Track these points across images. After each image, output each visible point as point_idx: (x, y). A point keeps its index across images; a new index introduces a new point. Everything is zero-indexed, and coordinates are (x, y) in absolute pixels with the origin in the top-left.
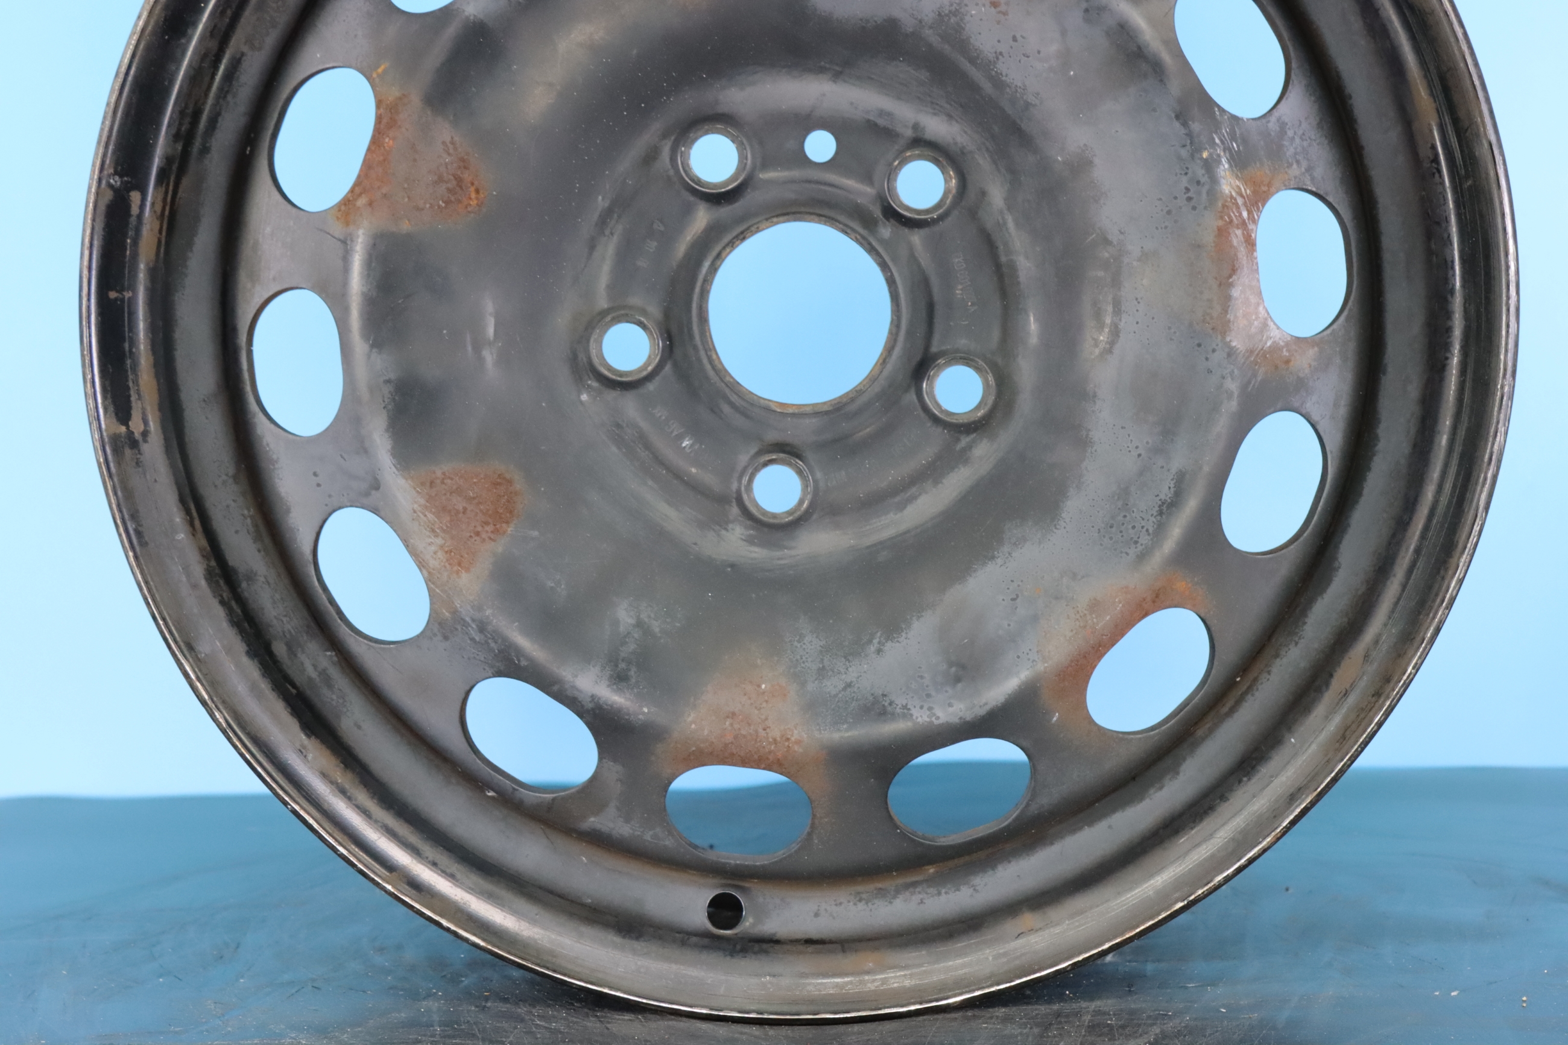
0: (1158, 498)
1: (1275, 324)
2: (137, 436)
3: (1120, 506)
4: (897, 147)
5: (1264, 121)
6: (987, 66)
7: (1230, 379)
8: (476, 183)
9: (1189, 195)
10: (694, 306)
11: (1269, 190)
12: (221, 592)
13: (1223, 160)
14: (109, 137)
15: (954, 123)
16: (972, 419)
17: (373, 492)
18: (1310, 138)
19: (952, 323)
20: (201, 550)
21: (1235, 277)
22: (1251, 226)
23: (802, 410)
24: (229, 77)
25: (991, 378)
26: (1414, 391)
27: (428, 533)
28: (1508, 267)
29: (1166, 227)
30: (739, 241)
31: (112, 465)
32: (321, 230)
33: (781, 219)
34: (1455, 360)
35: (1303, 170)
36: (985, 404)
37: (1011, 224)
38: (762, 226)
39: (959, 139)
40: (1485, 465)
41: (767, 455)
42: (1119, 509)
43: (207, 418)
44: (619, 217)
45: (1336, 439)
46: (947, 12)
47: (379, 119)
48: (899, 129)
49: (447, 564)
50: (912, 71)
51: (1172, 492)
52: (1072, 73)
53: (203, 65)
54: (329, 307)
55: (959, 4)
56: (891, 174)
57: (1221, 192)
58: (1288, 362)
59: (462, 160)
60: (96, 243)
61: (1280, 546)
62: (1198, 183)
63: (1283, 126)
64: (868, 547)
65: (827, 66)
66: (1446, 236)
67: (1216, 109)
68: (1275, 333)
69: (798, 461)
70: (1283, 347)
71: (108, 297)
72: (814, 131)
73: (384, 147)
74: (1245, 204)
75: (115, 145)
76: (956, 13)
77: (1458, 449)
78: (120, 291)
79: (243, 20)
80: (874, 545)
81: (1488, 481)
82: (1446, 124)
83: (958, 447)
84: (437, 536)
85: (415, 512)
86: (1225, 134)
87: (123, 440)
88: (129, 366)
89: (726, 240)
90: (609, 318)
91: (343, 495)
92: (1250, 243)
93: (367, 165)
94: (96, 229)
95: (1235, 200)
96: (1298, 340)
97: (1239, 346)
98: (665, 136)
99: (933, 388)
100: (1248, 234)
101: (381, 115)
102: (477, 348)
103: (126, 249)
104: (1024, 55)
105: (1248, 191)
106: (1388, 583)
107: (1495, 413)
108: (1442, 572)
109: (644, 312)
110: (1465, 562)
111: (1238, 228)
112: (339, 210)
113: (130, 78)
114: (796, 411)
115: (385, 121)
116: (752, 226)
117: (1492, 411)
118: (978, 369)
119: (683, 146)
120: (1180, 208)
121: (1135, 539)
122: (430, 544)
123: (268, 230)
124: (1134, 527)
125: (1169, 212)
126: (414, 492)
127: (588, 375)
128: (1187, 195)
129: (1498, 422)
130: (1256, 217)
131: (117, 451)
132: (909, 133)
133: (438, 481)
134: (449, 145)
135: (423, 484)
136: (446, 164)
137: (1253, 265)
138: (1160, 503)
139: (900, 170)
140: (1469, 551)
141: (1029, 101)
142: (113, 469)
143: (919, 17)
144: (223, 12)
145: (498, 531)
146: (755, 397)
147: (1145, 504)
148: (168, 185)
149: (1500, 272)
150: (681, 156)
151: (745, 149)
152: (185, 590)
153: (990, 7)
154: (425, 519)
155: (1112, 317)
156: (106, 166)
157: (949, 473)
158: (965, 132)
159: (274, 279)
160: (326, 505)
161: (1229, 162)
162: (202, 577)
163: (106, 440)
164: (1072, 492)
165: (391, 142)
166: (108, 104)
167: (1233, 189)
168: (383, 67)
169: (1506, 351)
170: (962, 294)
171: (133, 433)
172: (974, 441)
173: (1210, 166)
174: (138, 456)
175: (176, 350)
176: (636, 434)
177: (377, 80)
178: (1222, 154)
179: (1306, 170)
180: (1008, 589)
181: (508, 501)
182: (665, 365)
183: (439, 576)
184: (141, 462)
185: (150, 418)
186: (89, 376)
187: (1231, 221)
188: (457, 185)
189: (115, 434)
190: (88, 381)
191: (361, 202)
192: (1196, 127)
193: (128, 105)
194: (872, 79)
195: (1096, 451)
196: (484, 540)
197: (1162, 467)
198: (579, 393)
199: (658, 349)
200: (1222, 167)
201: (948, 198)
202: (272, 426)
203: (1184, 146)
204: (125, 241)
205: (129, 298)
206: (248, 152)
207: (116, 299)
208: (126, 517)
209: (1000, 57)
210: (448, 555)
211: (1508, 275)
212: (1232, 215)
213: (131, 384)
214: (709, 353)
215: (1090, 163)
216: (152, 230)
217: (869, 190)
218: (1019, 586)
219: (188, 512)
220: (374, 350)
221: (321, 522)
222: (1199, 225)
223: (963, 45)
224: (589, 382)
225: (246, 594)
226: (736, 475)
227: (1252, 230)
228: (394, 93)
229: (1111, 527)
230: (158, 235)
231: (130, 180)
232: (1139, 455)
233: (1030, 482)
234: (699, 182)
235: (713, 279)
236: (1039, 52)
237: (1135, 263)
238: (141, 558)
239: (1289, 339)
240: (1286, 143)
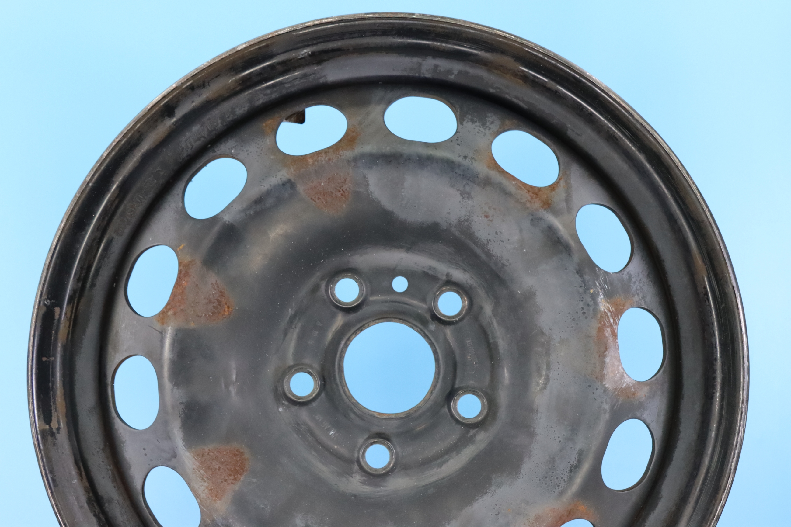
0: (570, 463)
1: (627, 375)
2: (54, 430)
3: (550, 467)
4: (438, 285)
5: (621, 274)
6: (483, 247)
7: (605, 403)
8: (228, 303)
9: (584, 311)
10: (337, 363)
11: (623, 308)
12: (94, 510)
13: (600, 294)
14: (45, 281)
15: (466, 273)
16: (476, 421)
17: (173, 459)
18: (643, 282)
19: (465, 373)
20: (85, 488)
21: (607, 352)
22: (615, 327)
23: (390, 416)
24: (106, 249)
25: (485, 401)
26: (698, 408)
27: (200, 480)
28: (743, 349)
29: (572, 327)
30: (359, 332)
31: (41, 445)
32: (150, 326)
33: (380, 320)
34: (718, 394)
35: (641, 298)
36: (483, 414)
37: (495, 324)
38: (370, 324)
39: (469, 281)
40: (734, 447)
41: (372, 440)
42: (550, 469)
43: (90, 419)
44: (299, 319)
45: (659, 433)
46: (463, 220)
47: (180, 272)
48: (439, 276)
49: (210, 496)
50: (447, 248)
51: (577, 461)
52: (525, 250)
53: (93, 244)
54: (153, 365)
55: (469, 216)
56: (435, 299)
57: (600, 310)
58: (634, 394)
59: (221, 292)
60: (37, 333)
61: (631, 487)
62: (588, 305)
63: (630, 276)
64: (424, 486)
65: (403, 245)
66: (712, 332)
67: (597, 268)
68: (627, 380)
69: (388, 442)
70: (632, 387)
71: (42, 360)
72: (397, 276)
73: (182, 286)
74: (612, 315)
75: (48, 284)
76: (467, 220)
77: (720, 438)
78: (49, 357)
79: (113, 221)
80: (427, 485)
81: (736, 456)
82: (711, 277)
83: (469, 435)
84: (205, 481)
85: (194, 469)
86: (601, 281)
87: (47, 432)
88: (51, 395)
89: (352, 331)
90: (293, 370)
91: (158, 460)
92: (614, 335)
93: (174, 295)
94: (37, 326)
95: (607, 314)
96: (639, 382)
97: (609, 387)
98: (322, 279)
99: (456, 406)
100: (613, 330)
101: (181, 270)
102: (227, 386)
103: (51, 337)
104: (501, 241)
105: (613, 309)
106: (687, 507)
107: (739, 421)
108: (713, 501)
109: (311, 367)
110: (725, 497)
111: (608, 328)
112: (159, 317)
113: (57, 251)
114: (387, 417)
115: (183, 272)
116: (366, 324)
117: (737, 421)
118: (479, 396)
119: (332, 284)
120: (579, 317)
121: (558, 484)
122: (201, 486)
123: (123, 325)
124: (557, 478)
125: (574, 320)
126: (194, 459)
127: (283, 398)
128: (582, 311)
129: (740, 426)
130: (617, 322)
131: (43, 438)
132: (444, 278)
133: (206, 454)
134: (215, 285)
135: (198, 455)
136: (213, 294)
137: (616, 346)
138: (570, 466)
139: (440, 297)
140: (727, 492)
141: (504, 263)
142: (42, 447)
143: (449, 222)
144: (104, 218)
145: (236, 479)
146: (367, 410)
147: (563, 467)
148: (74, 303)
149: (739, 350)
150: (331, 289)
151: (363, 286)
152: (76, 508)
153: (484, 218)
154: (199, 473)
155: (546, 372)
156: (43, 295)
157: (464, 448)
158: (473, 278)
159: (126, 350)
160: (149, 465)
161: (603, 295)
162: (85, 502)
163: (39, 432)
164: (526, 460)
165: (186, 283)
166: (45, 265)
167: (606, 308)
168: (182, 246)
169: (743, 390)
170: (470, 358)
171: (52, 429)
172: (477, 432)
173: (594, 297)
174: (55, 441)
175: (76, 385)
176: (306, 428)
177: (180, 253)
178: (600, 291)
179: (642, 298)
180: (494, 509)
181: (241, 464)
182: (321, 394)
183: (206, 502)
184: (56, 444)
185: (61, 421)
186: (31, 401)
187: (605, 324)
188: (219, 305)
189: (43, 429)
190: (31, 403)
191: (170, 313)
192: (587, 277)
193: (55, 264)
194: (426, 251)
195: (538, 439)
196: (229, 484)
197: (571, 448)
198: (278, 407)
199: (318, 386)
200: (600, 297)
201: (463, 311)
202: (123, 424)
203: (581, 287)
204: (52, 332)
205: (53, 361)
206: (114, 286)
207: (46, 361)
208: (48, 472)
209: (489, 242)
210: (210, 491)
211: (743, 352)
212: (605, 321)
213: (52, 404)
214: (343, 388)
215: (534, 294)
216: (65, 326)
217: (424, 306)
218: (499, 507)
219: (79, 468)
220: (175, 387)
221: (147, 473)
222: (589, 326)
223: (471, 236)
224: (283, 402)
225: (107, 510)
226: (357, 449)
227: (615, 328)
228: (188, 259)
229: (546, 478)
230: (68, 329)
231: (55, 301)
232: (560, 441)
233: (505, 454)
234: (339, 302)
235: (346, 350)
236: (509, 240)
237: (557, 344)
238: (54, 493)
239: (634, 382)
240: (632, 285)
